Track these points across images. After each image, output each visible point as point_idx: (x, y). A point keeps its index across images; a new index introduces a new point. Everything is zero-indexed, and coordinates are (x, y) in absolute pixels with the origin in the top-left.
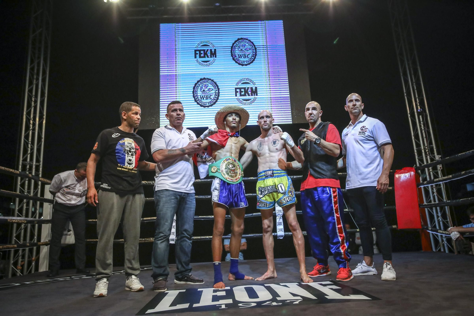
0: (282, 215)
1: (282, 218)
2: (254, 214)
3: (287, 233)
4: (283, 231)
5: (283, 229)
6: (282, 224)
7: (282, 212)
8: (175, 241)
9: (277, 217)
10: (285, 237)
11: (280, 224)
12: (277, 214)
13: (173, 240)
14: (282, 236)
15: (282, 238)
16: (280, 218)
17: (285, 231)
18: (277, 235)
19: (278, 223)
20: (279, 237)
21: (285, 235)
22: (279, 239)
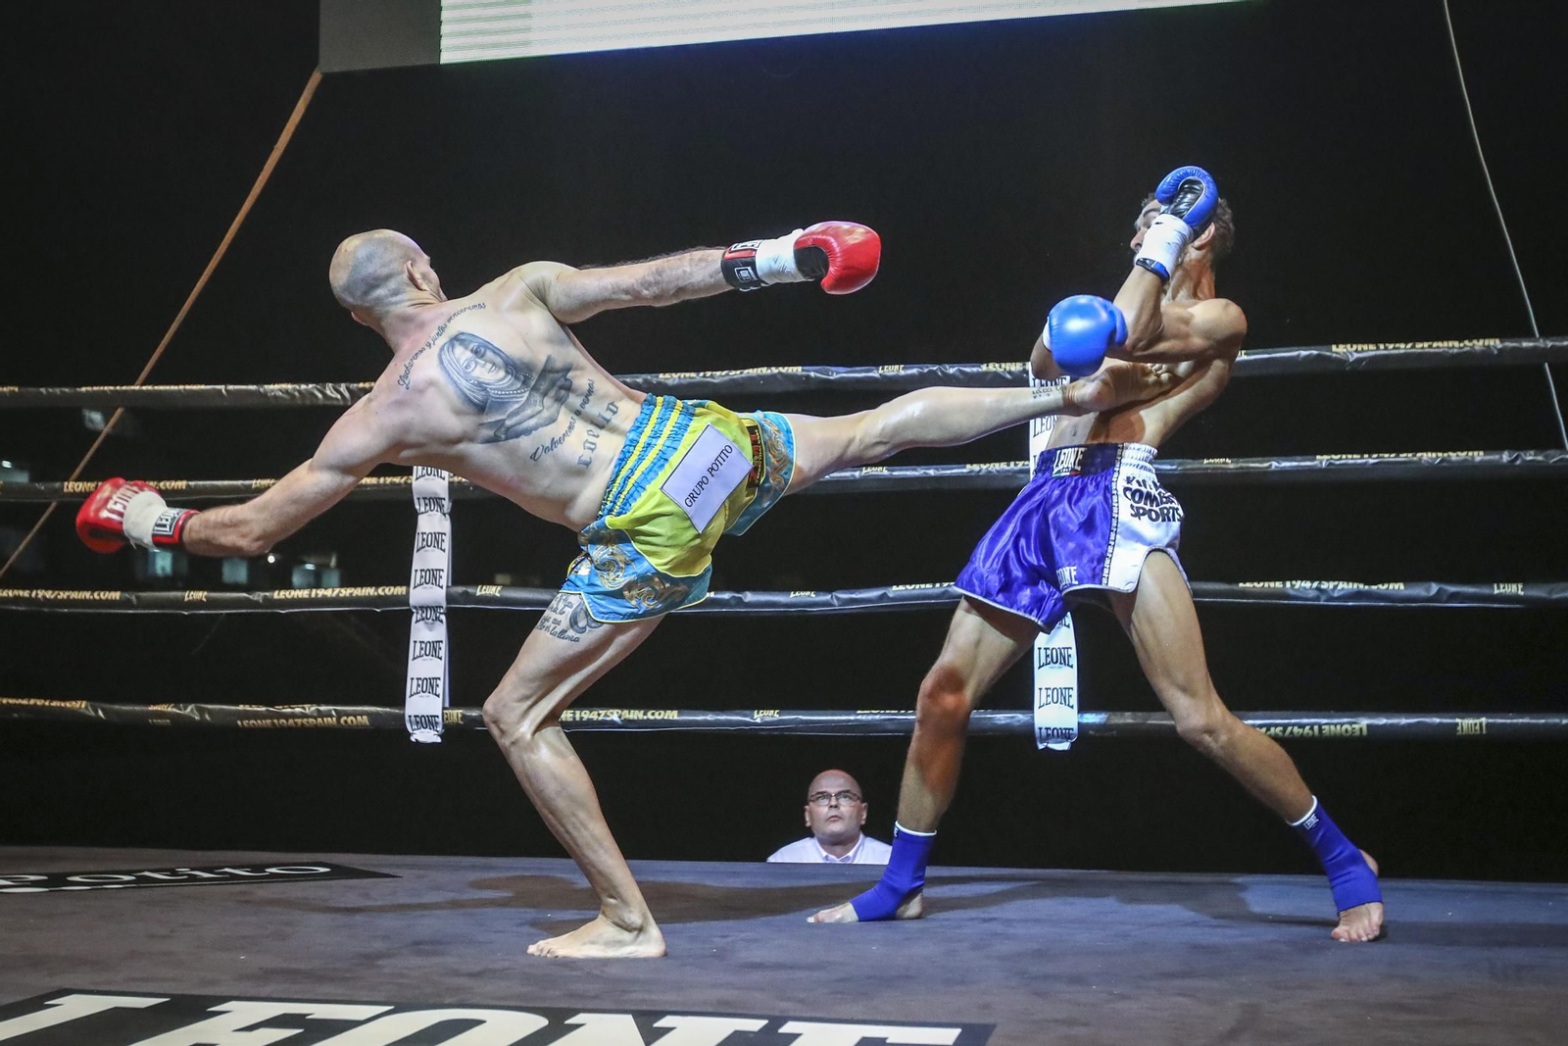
3: (1093, 718)
4: (1074, 701)
5: (1074, 693)
8: (438, 728)
11: (1057, 660)
13: (427, 722)
14: (1064, 735)
15: (1065, 746)
17: (1083, 708)
18: (1033, 725)
19: (1043, 652)
20: (1047, 738)
21: (1081, 725)
22: (1047, 750)
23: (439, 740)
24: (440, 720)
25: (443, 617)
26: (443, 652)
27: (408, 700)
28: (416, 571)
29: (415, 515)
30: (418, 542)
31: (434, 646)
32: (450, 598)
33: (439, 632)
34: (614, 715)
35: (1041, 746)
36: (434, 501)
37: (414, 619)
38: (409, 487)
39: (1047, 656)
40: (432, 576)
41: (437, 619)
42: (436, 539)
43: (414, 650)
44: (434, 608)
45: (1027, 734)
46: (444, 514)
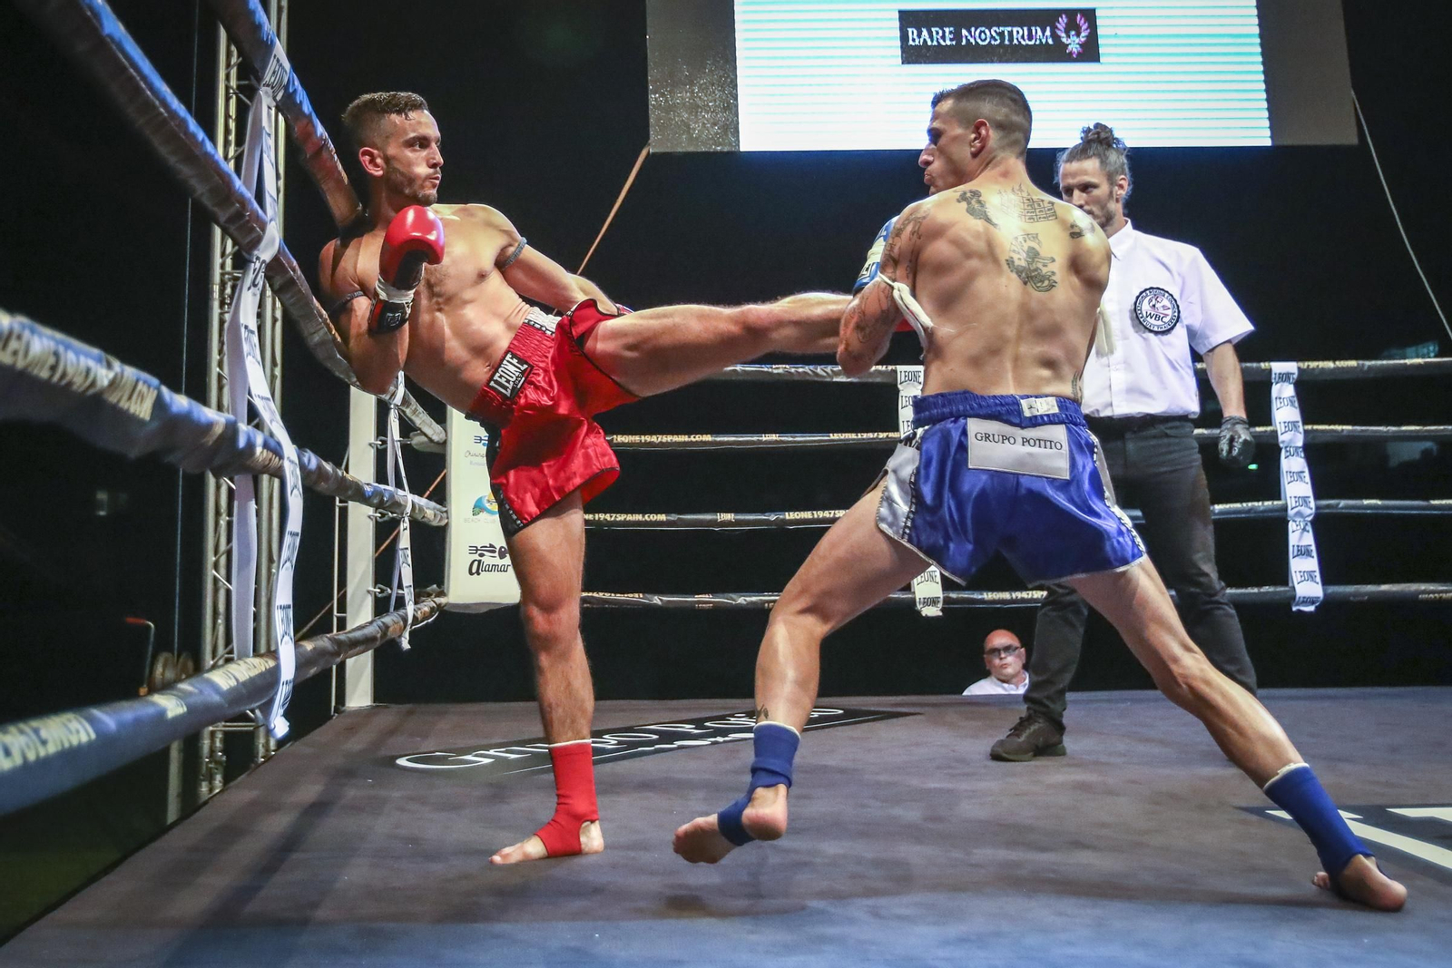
0: (1310, 519)
1: (1309, 528)
3: (1333, 589)
4: (1318, 579)
5: (1318, 574)
6: (1314, 554)
7: (1312, 504)
8: (940, 605)
9: (1292, 526)
10: (1327, 605)
11: (1304, 552)
12: (1291, 513)
13: (933, 601)
14: (1311, 601)
15: (1311, 608)
16: (1304, 530)
17: (1326, 581)
18: (1293, 595)
19: (1296, 548)
20: (1298, 604)
21: (1325, 595)
22: (1299, 611)
23: (941, 614)
24: (941, 600)
27: (916, 587)
35: (1294, 609)
39: (1298, 551)
45: (1290, 600)
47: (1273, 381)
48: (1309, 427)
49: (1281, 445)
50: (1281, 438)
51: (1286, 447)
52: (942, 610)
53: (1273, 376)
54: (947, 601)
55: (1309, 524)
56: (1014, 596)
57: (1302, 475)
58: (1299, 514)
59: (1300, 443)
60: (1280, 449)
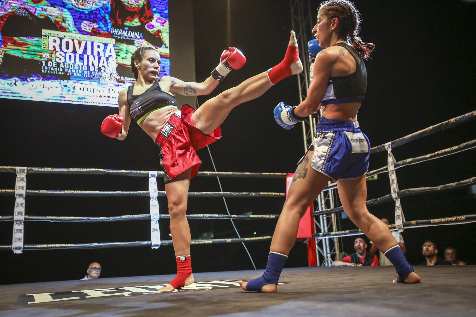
1: (158, 222)
2: (123, 217)
3: (164, 242)
4: (159, 239)
5: (159, 237)
6: (159, 230)
7: (159, 216)
8: (22, 250)
9: (152, 222)
10: (162, 246)
11: (155, 230)
12: (152, 218)
13: (19, 248)
14: (157, 245)
15: (157, 248)
16: (156, 223)
17: (162, 239)
18: (151, 244)
19: (153, 229)
20: (153, 246)
21: (161, 243)
22: (154, 249)
23: (21, 253)
25: (23, 223)
26: (23, 232)
27: (13, 243)
28: (16, 212)
29: (15, 199)
30: (16, 205)
31: (20, 231)
32: (25, 219)
33: (22, 227)
34: (57, 245)
35: (152, 248)
36: (21, 195)
37: (14, 223)
38: (14, 192)
40: (21, 213)
41: (21, 224)
42: (22, 204)
43: (14, 231)
44: (20, 221)
45: (150, 245)
46: (23, 198)
47: (150, 177)
48: (160, 192)
49: (151, 197)
50: (150, 195)
51: (152, 198)
52: (22, 251)
53: (150, 175)
54: (24, 248)
55: (158, 221)
56: (48, 246)
57: (156, 206)
58: (154, 218)
59: (157, 197)
60: (150, 198)
